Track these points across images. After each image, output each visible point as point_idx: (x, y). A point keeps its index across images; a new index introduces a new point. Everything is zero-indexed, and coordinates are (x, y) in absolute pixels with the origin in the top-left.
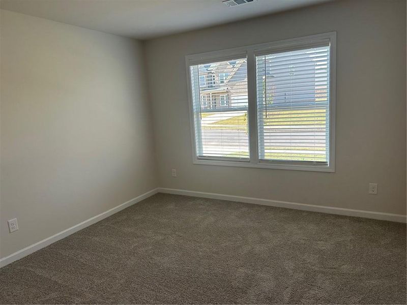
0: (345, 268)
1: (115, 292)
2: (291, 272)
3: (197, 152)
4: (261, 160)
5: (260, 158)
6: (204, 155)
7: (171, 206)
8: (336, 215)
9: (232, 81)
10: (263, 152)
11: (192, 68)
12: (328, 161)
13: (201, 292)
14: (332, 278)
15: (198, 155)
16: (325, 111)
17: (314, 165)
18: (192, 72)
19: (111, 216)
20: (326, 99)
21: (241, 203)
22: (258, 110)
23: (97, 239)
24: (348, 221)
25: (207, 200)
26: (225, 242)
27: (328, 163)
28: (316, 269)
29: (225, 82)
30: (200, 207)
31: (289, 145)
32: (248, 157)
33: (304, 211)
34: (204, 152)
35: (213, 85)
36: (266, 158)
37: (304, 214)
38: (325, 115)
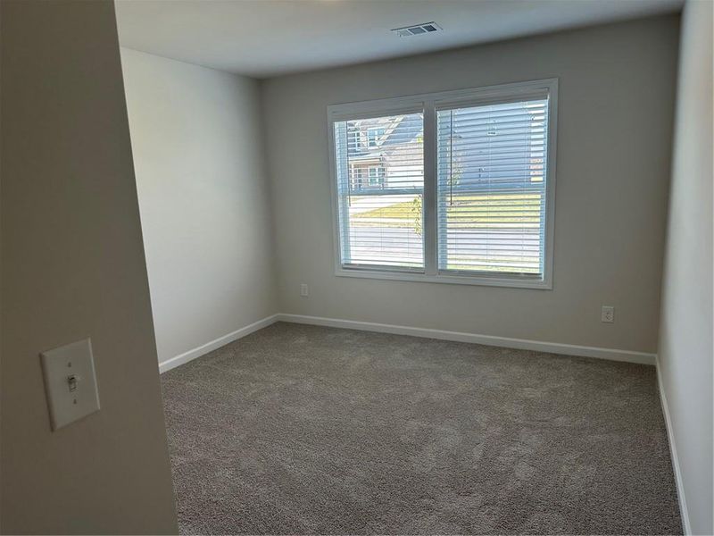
0: (561, 420)
1: (234, 449)
2: (483, 425)
3: (342, 257)
4: (442, 270)
5: (439, 268)
6: (353, 262)
7: (302, 340)
8: (551, 354)
9: (391, 143)
10: (445, 258)
11: (337, 125)
12: (543, 273)
13: (358, 448)
14: (541, 433)
15: (343, 262)
16: (539, 196)
17: (522, 278)
18: (337, 131)
19: (210, 353)
20: (541, 179)
21: (410, 337)
22: (439, 194)
23: (194, 384)
24: (570, 361)
25: (356, 332)
26: (388, 388)
27: (543, 276)
28: (520, 421)
29: (378, 144)
30: (347, 341)
31: (485, 253)
32: (422, 266)
33: (505, 349)
34: (352, 257)
35: (357, 149)
36: (449, 267)
37: (505, 352)
38: (539, 202)
